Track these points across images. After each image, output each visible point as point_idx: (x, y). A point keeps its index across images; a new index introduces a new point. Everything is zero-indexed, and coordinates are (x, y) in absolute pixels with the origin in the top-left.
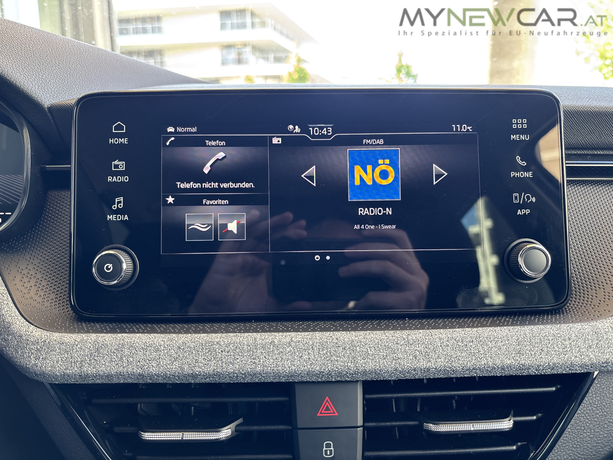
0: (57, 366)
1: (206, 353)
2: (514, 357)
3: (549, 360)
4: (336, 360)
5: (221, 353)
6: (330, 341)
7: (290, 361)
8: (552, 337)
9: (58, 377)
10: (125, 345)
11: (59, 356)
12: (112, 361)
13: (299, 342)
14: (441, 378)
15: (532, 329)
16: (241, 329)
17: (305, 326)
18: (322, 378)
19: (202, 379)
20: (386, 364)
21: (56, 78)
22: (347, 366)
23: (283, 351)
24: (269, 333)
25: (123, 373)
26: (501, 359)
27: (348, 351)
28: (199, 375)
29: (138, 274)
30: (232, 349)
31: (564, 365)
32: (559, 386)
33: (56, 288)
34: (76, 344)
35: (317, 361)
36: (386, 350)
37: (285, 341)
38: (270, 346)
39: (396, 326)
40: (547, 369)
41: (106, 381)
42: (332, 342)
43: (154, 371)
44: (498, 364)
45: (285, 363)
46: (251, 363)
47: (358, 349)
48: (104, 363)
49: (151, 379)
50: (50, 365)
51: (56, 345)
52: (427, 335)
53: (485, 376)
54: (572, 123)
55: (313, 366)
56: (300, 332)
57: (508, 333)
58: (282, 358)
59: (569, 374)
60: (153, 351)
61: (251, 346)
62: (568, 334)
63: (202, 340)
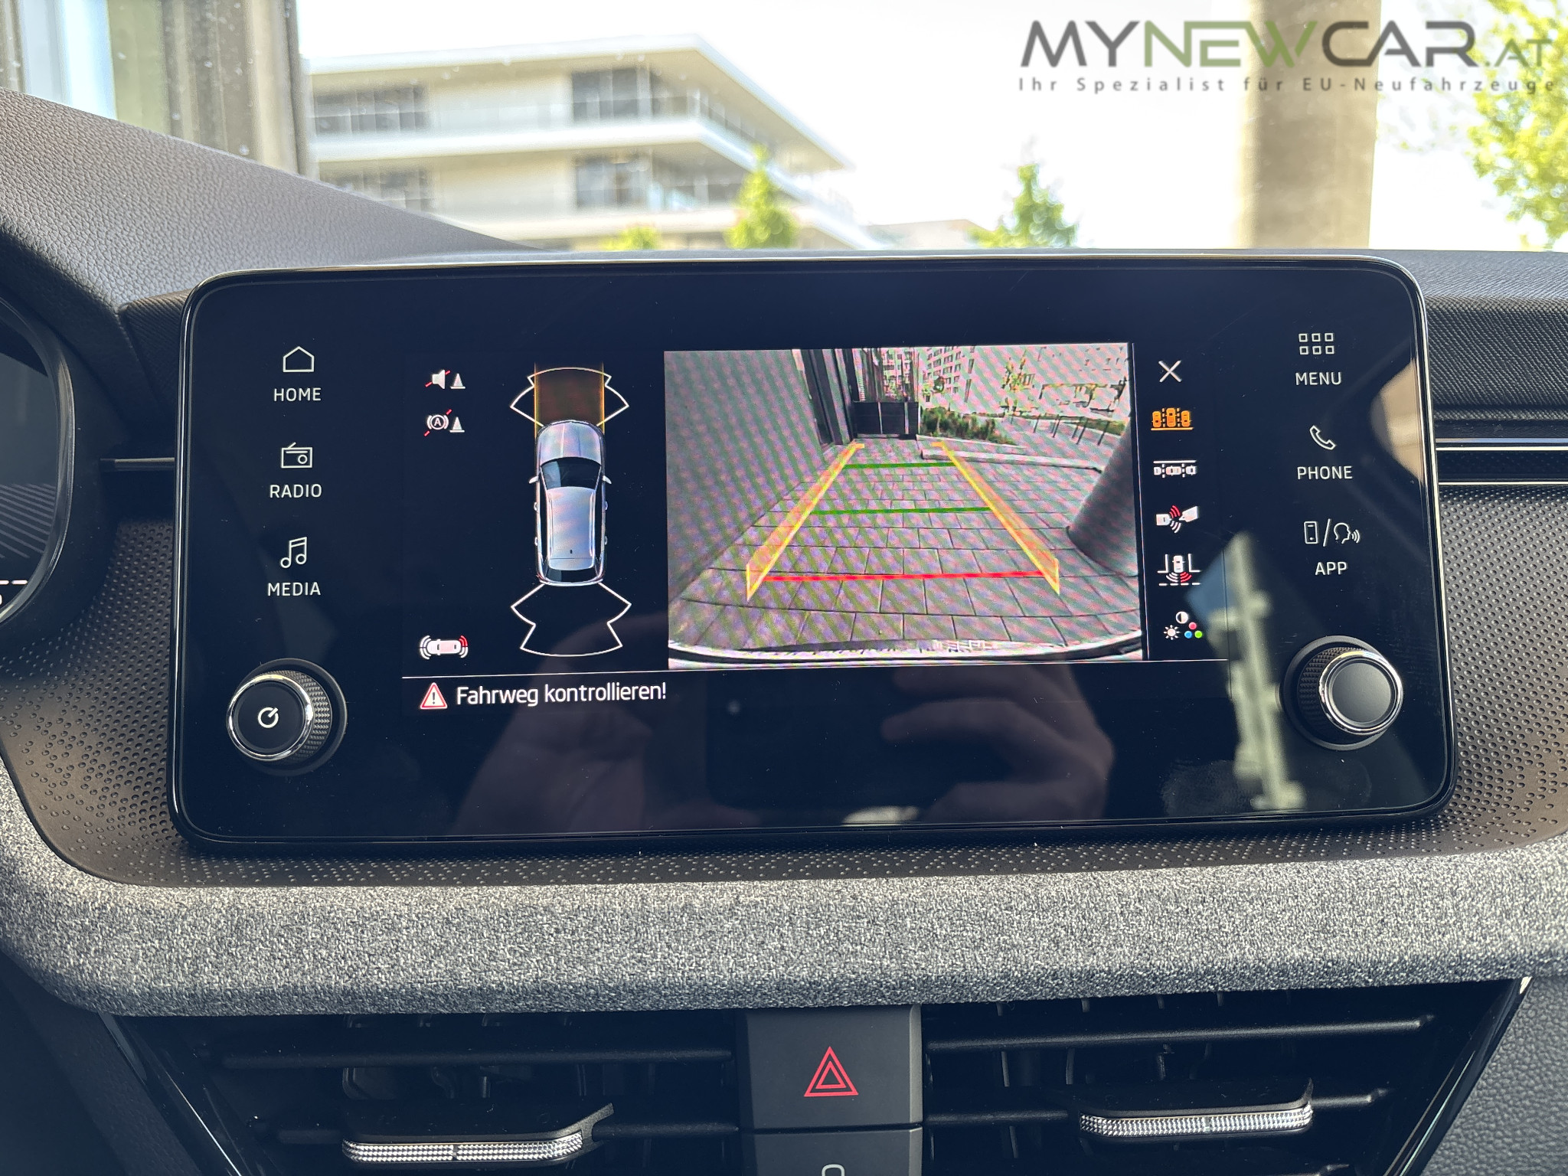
0: (132, 972)
1: (516, 935)
2: (1312, 940)
3: (1402, 948)
4: (852, 953)
5: (555, 935)
6: (837, 902)
7: (733, 955)
8: (1407, 889)
9: (136, 999)
10: (308, 915)
11: (137, 946)
12: (274, 958)
13: (755, 906)
14: (1123, 997)
15: (1356, 868)
16: (608, 873)
17: (773, 864)
18: (816, 997)
19: (506, 1001)
20: (980, 962)
21: (141, 238)
22: (881, 968)
23: (714, 929)
24: (679, 884)
25: (303, 988)
26: (1276, 946)
27: (882, 929)
28: (500, 992)
29: (343, 733)
30: (584, 925)
31: (1441, 961)
32: (1429, 1017)
33: (136, 771)
34: (183, 913)
35: (801, 954)
36: (980, 926)
37: (721, 904)
38: (682, 916)
39: (1006, 863)
40: (1398, 973)
41: (257, 1010)
42: (840, 905)
43: (382, 983)
44: (1270, 960)
45: (721, 961)
46: (633, 961)
47: (908, 923)
48: (253, 962)
49: (373, 1004)
50: (114, 967)
51: (132, 916)
52: (1086, 884)
53: (1236, 991)
54: (1453, 341)
55: (791, 968)
56: (760, 879)
57: (1296, 879)
58: (712, 948)
59: (1453, 983)
60: (381, 930)
61: (633, 918)
62: (1449, 880)
63: (507, 901)
